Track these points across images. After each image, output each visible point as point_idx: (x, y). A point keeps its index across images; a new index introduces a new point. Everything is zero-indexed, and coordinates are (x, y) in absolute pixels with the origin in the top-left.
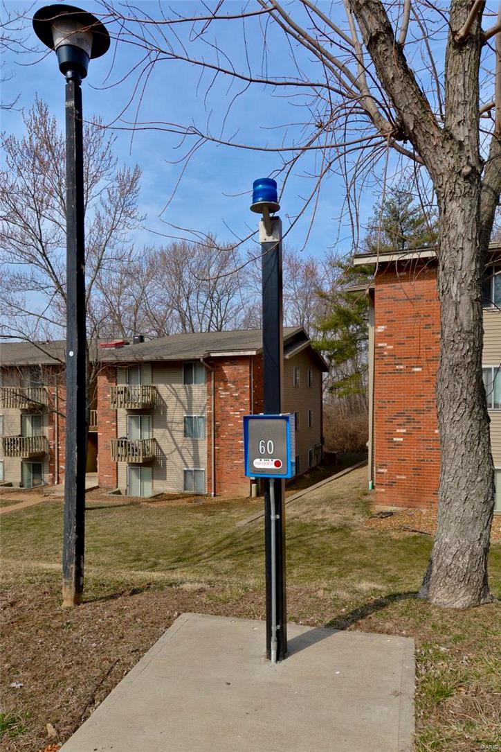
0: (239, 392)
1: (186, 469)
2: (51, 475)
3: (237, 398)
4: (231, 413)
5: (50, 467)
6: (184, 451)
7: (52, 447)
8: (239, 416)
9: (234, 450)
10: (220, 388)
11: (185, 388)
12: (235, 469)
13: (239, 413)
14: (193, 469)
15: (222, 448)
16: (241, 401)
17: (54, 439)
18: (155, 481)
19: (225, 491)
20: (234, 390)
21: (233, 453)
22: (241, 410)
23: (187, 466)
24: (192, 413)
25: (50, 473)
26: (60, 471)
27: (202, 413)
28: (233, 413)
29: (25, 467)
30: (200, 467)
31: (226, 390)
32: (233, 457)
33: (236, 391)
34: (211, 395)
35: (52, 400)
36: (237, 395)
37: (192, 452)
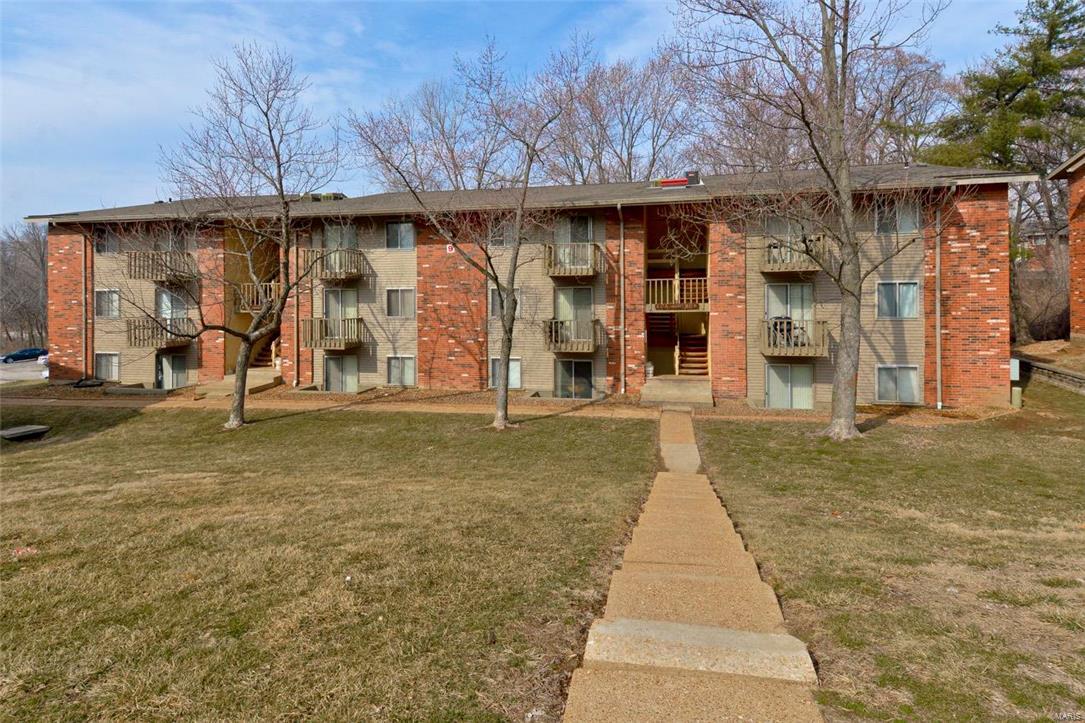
0: (988, 242)
1: (881, 366)
2: (611, 378)
3: (984, 253)
4: (972, 276)
5: (609, 367)
6: (875, 337)
7: (612, 336)
8: (988, 281)
9: (980, 335)
10: (951, 237)
11: (878, 238)
12: (980, 364)
13: (988, 276)
14: (895, 366)
15: (953, 332)
16: (993, 255)
17: (617, 323)
18: (819, 386)
19: (961, 400)
20: (979, 239)
21: (975, 339)
22: (991, 270)
23: (882, 362)
24: (891, 278)
25: (609, 375)
26: (628, 373)
27: (912, 276)
28: (976, 276)
29: (560, 366)
30: (907, 363)
31: (961, 239)
32: (974, 346)
33: (982, 241)
34: (934, 248)
35: (614, 264)
36: (984, 246)
37: (891, 338)
